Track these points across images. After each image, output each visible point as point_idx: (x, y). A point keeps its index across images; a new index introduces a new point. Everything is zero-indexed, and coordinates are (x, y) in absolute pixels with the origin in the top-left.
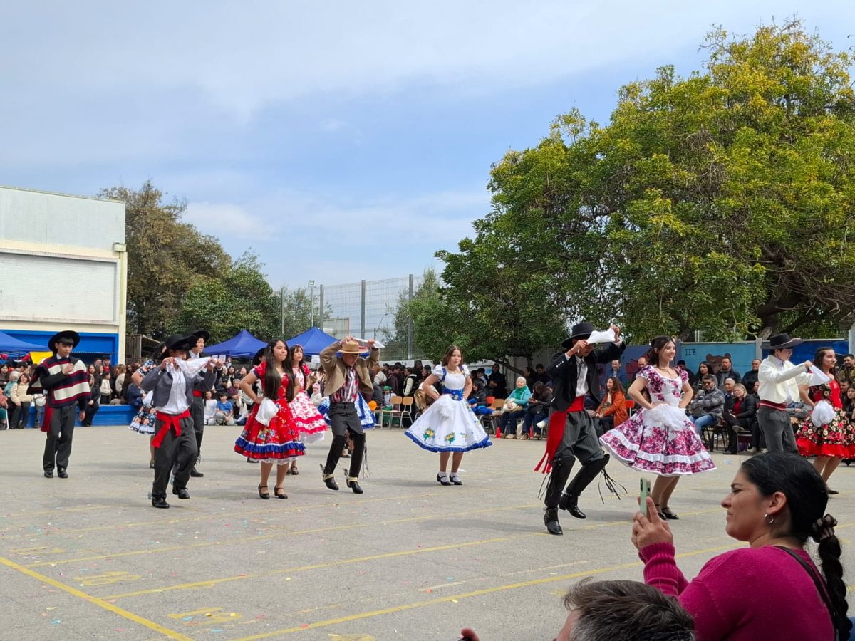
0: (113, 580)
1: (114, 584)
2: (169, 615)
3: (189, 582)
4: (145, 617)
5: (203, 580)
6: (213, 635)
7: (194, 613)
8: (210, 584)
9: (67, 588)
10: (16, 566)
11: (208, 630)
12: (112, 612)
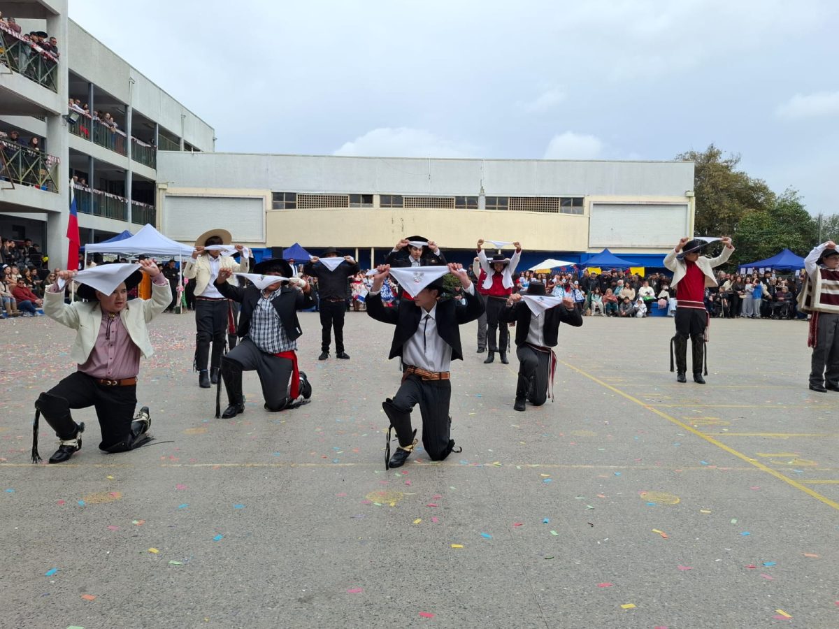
0: (710, 423)
1: (711, 425)
2: (757, 454)
3: (769, 432)
4: (739, 452)
5: (779, 433)
6: (796, 473)
7: (776, 455)
8: (785, 436)
9: (680, 423)
10: (642, 404)
11: (791, 469)
12: (714, 444)
